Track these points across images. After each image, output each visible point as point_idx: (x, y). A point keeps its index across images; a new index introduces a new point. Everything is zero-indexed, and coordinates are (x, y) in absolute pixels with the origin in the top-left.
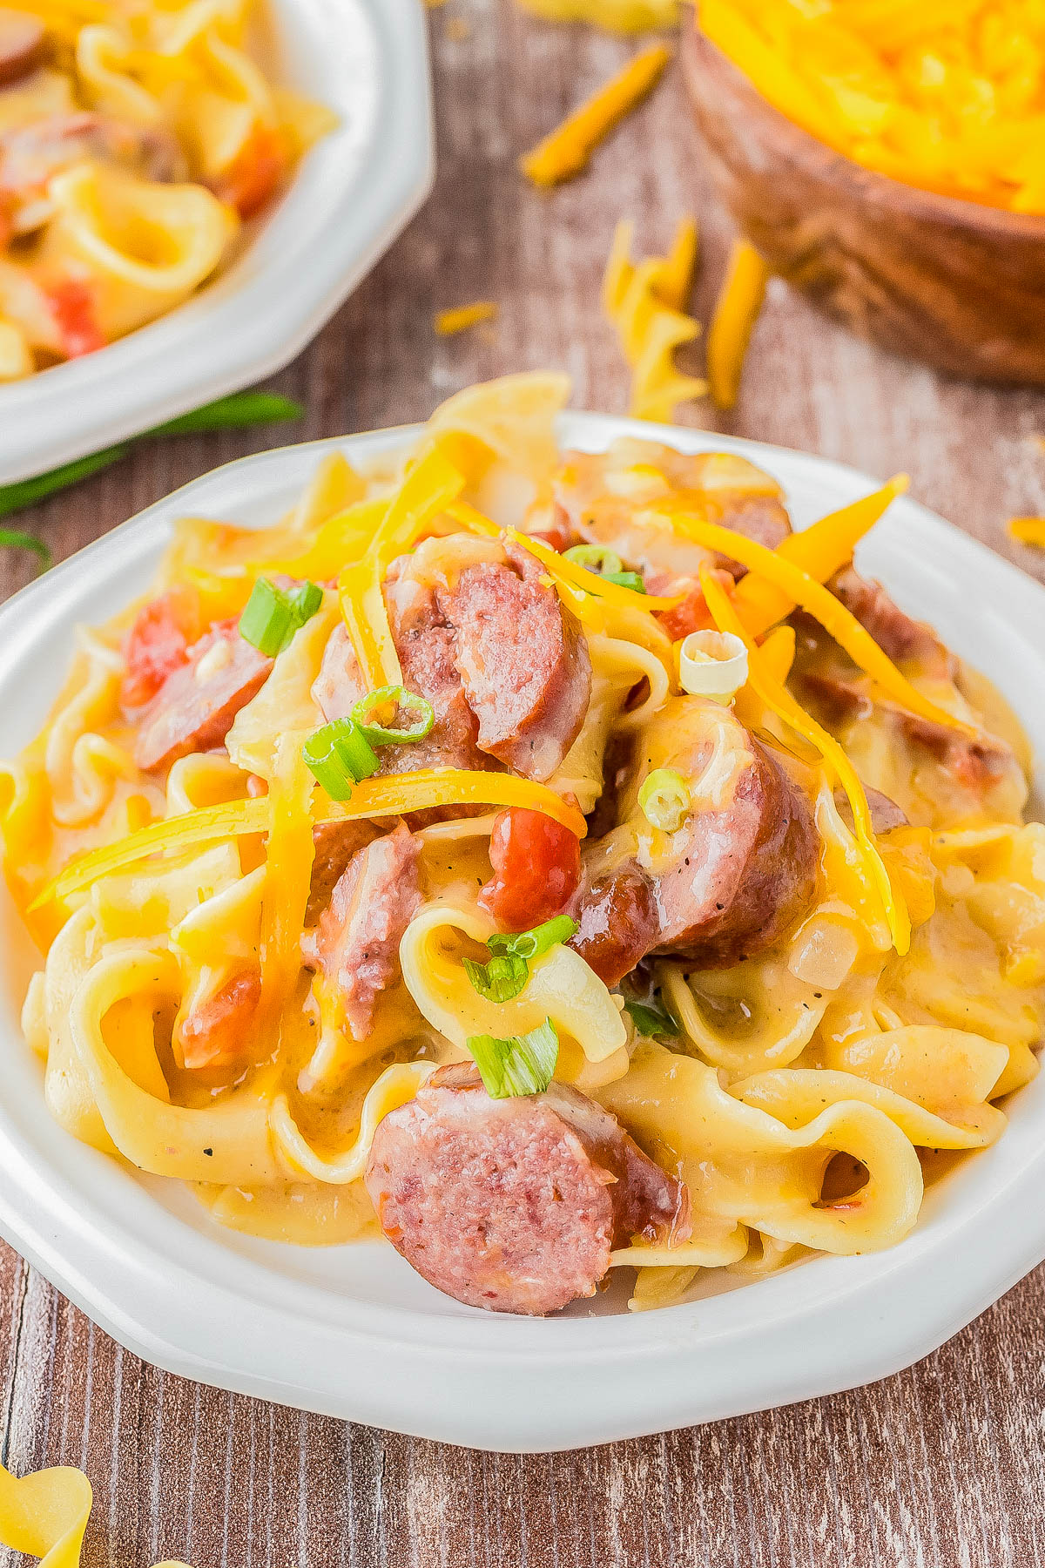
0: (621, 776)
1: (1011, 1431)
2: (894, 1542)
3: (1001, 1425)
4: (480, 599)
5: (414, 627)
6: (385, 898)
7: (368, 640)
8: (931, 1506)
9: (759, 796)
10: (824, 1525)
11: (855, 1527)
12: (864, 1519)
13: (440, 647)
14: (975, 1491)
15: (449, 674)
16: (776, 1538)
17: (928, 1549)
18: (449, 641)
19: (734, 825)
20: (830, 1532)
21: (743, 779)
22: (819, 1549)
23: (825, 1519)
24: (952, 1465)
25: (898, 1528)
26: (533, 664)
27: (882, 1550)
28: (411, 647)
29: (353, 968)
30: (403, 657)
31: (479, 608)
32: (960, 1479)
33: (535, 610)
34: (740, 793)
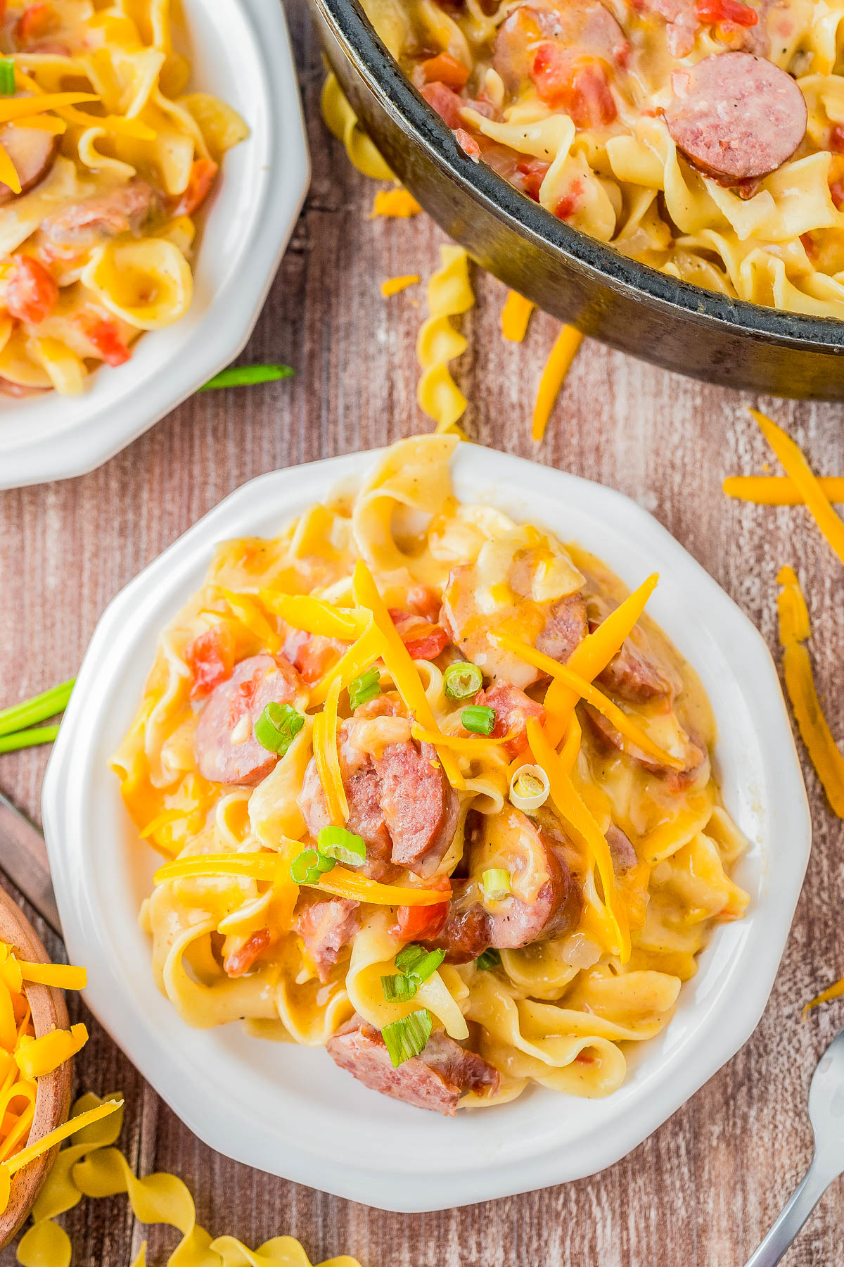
0: (474, 836)
1: (663, 1145)
2: (596, 1211)
3: (658, 1142)
4: (395, 767)
5: (356, 773)
6: (338, 931)
7: (330, 781)
8: (617, 1191)
9: (551, 897)
10: (561, 1201)
11: (577, 1202)
12: (583, 1198)
13: (371, 790)
14: (640, 1182)
15: (375, 808)
16: (536, 1207)
17: (613, 1218)
18: (377, 785)
19: (536, 913)
20: (565, 1205)
21: (542, 889)
22: (558, 1215)
23: (562, 1197)
24: (630, 1165)
25: (599, 1203)
26: (425, 819)
27: (590, 1217)
28: (354, 787)
29: (321, 953)
30: (349, 794)
31: (394, 773)
32: (634, 1174)
33: (427, 783)
34: (540, 895)
